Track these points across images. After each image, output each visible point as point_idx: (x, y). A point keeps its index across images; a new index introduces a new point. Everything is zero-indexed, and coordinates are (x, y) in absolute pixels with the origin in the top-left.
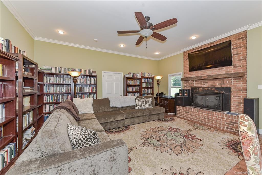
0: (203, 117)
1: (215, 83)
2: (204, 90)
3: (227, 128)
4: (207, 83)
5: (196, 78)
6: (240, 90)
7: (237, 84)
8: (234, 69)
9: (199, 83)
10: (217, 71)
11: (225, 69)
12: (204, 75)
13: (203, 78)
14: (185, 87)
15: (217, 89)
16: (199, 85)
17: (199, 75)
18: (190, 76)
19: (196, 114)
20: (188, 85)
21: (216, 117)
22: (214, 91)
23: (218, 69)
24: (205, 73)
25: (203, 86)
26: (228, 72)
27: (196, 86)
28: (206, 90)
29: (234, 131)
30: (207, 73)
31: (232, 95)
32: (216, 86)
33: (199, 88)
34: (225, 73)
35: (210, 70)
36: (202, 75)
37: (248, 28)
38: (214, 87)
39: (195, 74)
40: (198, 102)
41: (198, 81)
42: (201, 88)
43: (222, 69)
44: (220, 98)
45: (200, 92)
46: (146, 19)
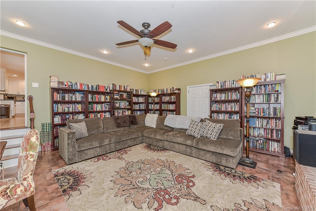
46: (146, 25)
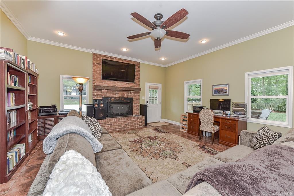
0: (125, 124)
1: (124, 94)
2: (116, 100)
3: (139, 126)
4: (118, 93)
5: (112, 88)
6: (137, 100)
7: (136, 95)
8: (134, 85)
9: (111, 93)
10: (125, 85)
11: (130, 84)
12: (115, 85)
13: (119, 89)
14: (95, 96)
15: (125, 99)
16: (111, 95)
17: (111, 85)
18: (101, 85)
19: (119, 124)
20: (98, 94)
21: (133, 120)
22: (123, 100)
23: (126, 83)
24: (116, 84)
25: (115, 96)
26: (131, 86)
27: (108, 96)
28: (117, 100)
29: (143, 126)
30: (118, 84)
31: (134, 102)
32: (125, 97)
33: (111, 98)
34: (130, 87)
35: (120, 83)
36: (114, 85)
37: (141, 62)
38: (123, 97)
39: (107, 83)
40: (114, 112)
41: (110, 90)
42: (113, 98)
43: (128, 83)
44: (130, 106)
45: (112, 101)
46: (158, 16)
